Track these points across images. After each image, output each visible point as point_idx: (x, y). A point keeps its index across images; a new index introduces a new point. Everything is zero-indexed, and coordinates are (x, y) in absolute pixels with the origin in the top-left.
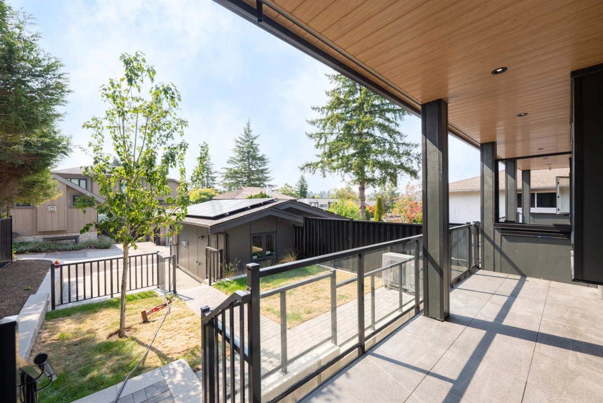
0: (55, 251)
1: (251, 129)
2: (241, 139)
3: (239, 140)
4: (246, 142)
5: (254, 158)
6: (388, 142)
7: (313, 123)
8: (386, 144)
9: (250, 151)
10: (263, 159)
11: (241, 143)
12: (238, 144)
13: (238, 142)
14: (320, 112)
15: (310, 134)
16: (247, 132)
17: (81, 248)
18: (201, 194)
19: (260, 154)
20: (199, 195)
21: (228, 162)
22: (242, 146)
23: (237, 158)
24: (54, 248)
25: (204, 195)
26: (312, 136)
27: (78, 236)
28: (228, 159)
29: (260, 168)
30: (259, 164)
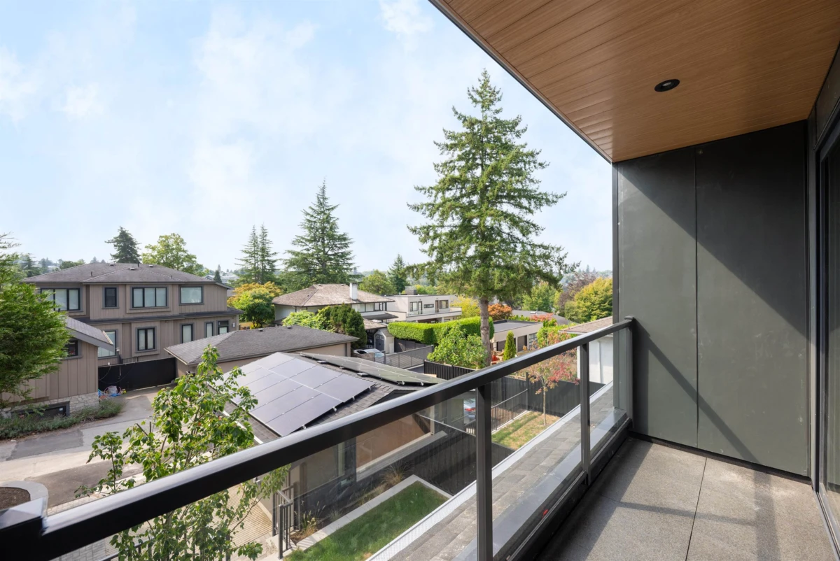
0: (31, 434)
1: (326, 196)
2: (313, 209)
3: (310, 211)
4: (318, 214)
5: (332, 237)
6: (520, 242)
7: (417, 208)
8: (517, 245)
9: (325, 227)
10: (345, 239)
11: (312, 216)
12: (308, 217)
13: (309, 214)
14: (427, 194)
15: (413, 228)
16: (322, 200)
17: (72, 424)
18: (255, 297)
19: (339, 232)
20: (251, 299)
21: (294, 243)
22: (314, 220)
23: (306, 237)
24: (30, 429)
25: (258, 298)
26: (415, 231)
27: (68, 402)
28: (293, 238)
29: (340, 251)
30: (338, 246)
